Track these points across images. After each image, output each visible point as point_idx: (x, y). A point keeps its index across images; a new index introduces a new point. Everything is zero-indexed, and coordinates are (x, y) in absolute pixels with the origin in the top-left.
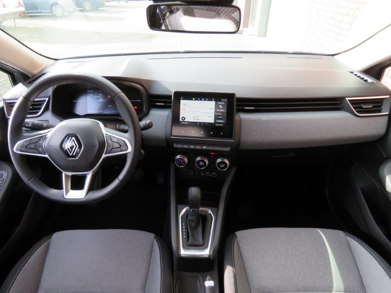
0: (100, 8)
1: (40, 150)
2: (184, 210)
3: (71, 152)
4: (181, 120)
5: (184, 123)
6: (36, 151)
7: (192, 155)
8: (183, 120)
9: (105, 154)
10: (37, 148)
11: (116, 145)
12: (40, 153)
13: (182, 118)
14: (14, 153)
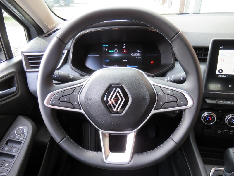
0: (71, 4)
1: (75, 103)
2: (213, 170)
3: (115, 107)
4: (217, 73)
5: (220, 76)
6: (69, 104)
7: (220, 112)
8: (221, 73)
9: (155, 109)
10: (71, 101)
11: (171, 99)
12: (74, 108)
13: (219, 71)
14: (45, 107)
